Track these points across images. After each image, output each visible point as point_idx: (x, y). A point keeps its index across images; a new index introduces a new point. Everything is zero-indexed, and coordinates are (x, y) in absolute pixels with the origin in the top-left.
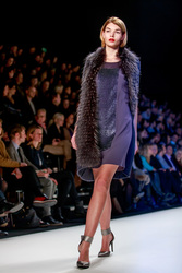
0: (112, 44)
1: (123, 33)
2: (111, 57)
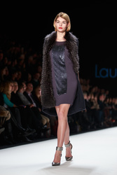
0: (61, 30)
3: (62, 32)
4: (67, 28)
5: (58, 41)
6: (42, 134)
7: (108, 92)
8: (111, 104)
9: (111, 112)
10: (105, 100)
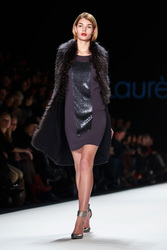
1: (94, 28)
2: (83, 50)
3: (86, 41)
4: (92, 35)
5: (79, 54)
6: (10, 200)
7: (129, 124)
8: (134, 146)
9: (134, 161)
10: (125, 139)
